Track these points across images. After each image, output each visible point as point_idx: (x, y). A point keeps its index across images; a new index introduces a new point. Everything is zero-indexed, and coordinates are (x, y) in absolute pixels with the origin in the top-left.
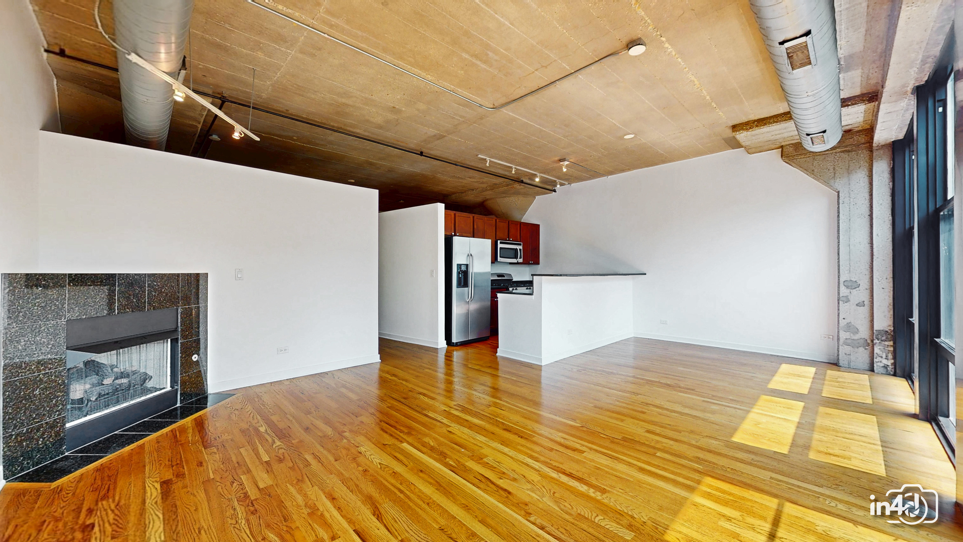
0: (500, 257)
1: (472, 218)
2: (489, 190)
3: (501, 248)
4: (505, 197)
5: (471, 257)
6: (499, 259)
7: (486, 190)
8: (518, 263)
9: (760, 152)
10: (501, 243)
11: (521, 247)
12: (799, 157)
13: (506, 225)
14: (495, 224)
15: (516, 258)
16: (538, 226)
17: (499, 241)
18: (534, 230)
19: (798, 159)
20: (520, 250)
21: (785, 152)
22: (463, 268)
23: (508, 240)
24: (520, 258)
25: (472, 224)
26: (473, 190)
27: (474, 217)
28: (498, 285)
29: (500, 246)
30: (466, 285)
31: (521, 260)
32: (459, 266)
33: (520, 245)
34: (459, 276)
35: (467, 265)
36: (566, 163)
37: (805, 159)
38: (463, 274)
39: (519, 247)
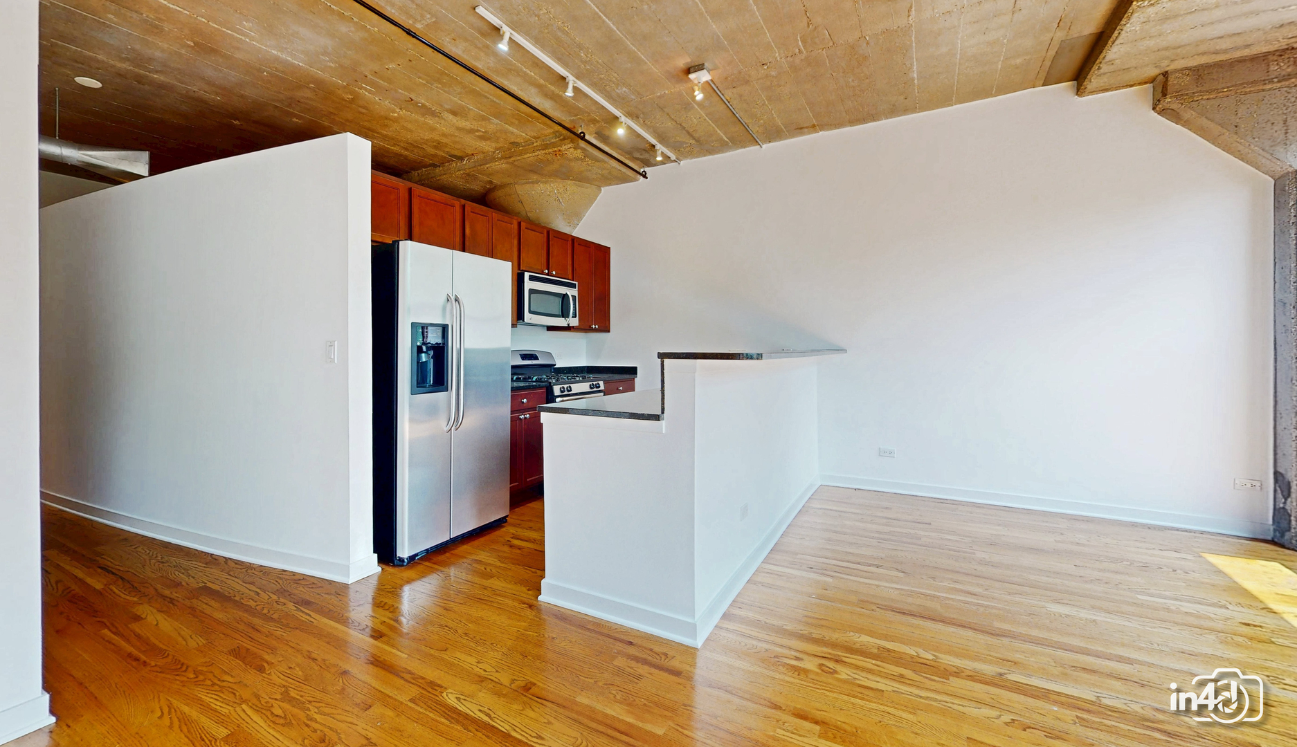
0: (530, 312)
1: (458, 209)
2: (500, 159)
3: (532, 291)
4: (537, 182)
5: (455, 305)
6: (528, 317)
7: (493, 159)
8: (568, 328)
9: (1106, 90)
10: (531, 278)
11: (576, 294)
12: (1205, 97)
13: (543, 238)
14: (516, 232)
15: (564, 314)
16: (609, 248)
17: (527, 275)
18: (600, 256)
19: (1203, 102)
20: (574, 297)
21: (1174, 85)
22: (434, 338)
23: (548, 274)
24: (575, 316)
25: (458, 224)
26: (461, 159)
27: (463, 207)
28: (525, 380)
29: (528, 285)
30: (440, 382)
31: (574, 322)
32: (421, 329)
33: (573, 286)
34: (419, 358)
35: (445, 329)
36: (703, 77)
37: (1218, 102)
38: (431, 353)
39: (571, 292)
